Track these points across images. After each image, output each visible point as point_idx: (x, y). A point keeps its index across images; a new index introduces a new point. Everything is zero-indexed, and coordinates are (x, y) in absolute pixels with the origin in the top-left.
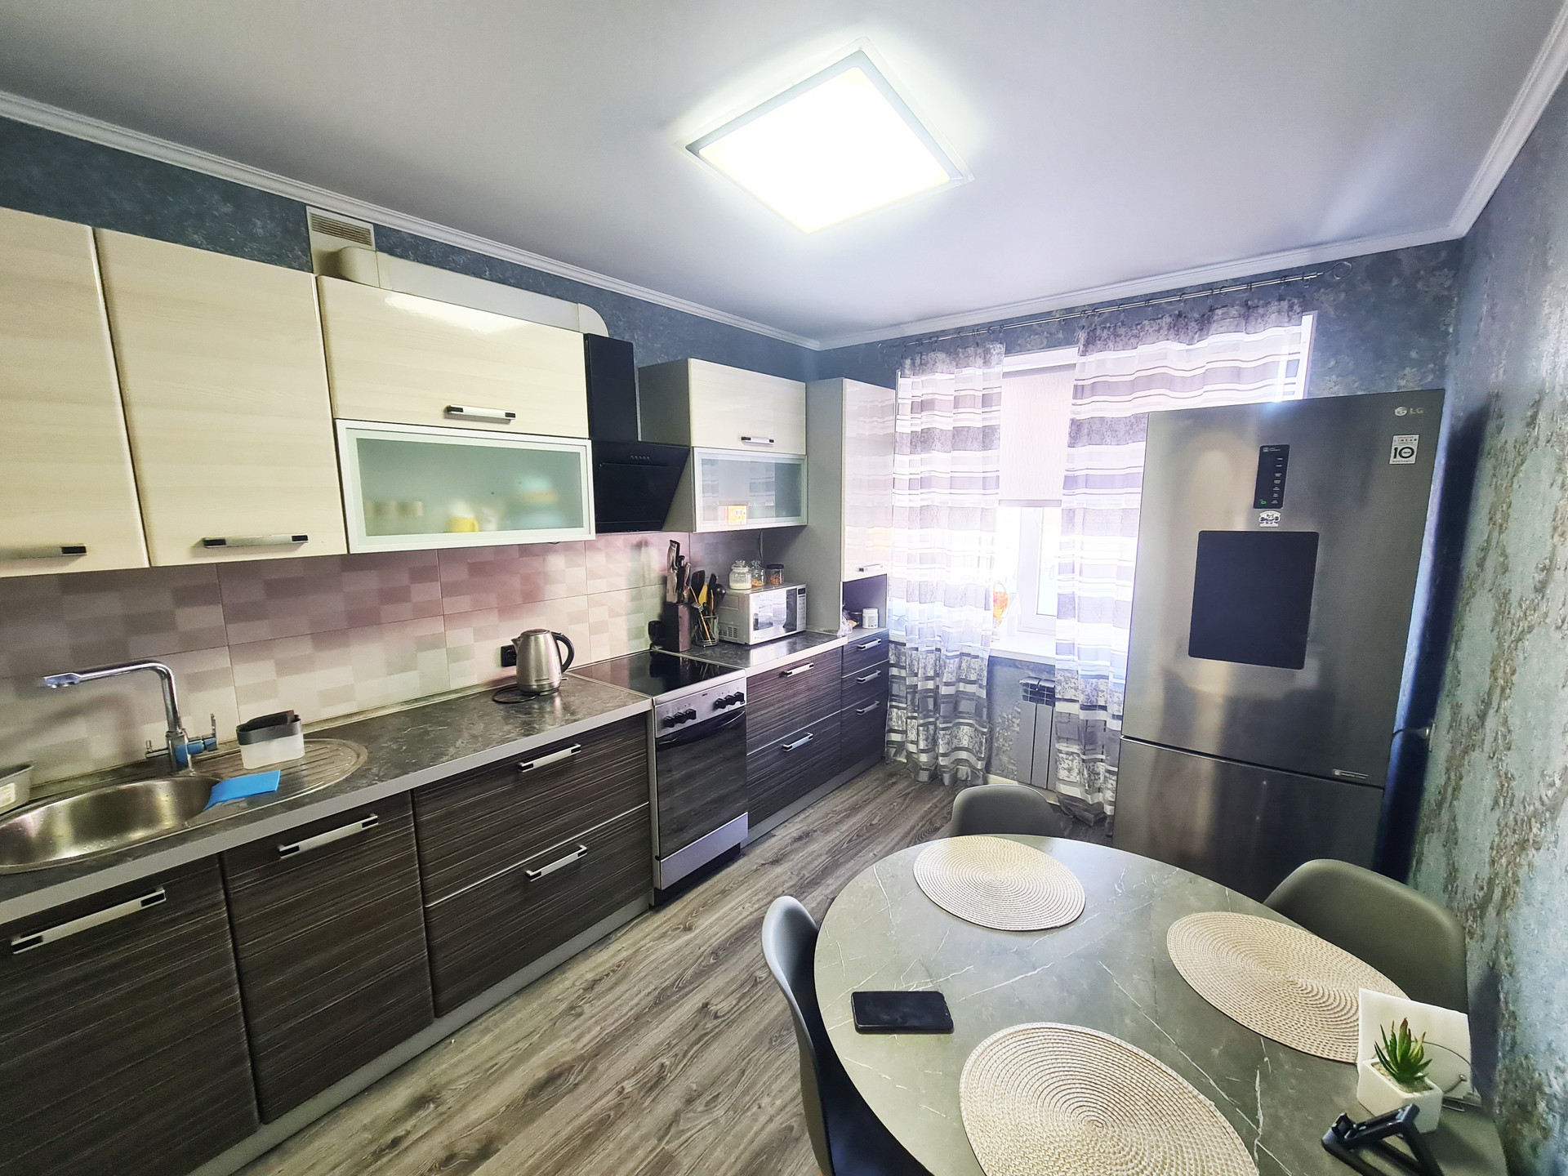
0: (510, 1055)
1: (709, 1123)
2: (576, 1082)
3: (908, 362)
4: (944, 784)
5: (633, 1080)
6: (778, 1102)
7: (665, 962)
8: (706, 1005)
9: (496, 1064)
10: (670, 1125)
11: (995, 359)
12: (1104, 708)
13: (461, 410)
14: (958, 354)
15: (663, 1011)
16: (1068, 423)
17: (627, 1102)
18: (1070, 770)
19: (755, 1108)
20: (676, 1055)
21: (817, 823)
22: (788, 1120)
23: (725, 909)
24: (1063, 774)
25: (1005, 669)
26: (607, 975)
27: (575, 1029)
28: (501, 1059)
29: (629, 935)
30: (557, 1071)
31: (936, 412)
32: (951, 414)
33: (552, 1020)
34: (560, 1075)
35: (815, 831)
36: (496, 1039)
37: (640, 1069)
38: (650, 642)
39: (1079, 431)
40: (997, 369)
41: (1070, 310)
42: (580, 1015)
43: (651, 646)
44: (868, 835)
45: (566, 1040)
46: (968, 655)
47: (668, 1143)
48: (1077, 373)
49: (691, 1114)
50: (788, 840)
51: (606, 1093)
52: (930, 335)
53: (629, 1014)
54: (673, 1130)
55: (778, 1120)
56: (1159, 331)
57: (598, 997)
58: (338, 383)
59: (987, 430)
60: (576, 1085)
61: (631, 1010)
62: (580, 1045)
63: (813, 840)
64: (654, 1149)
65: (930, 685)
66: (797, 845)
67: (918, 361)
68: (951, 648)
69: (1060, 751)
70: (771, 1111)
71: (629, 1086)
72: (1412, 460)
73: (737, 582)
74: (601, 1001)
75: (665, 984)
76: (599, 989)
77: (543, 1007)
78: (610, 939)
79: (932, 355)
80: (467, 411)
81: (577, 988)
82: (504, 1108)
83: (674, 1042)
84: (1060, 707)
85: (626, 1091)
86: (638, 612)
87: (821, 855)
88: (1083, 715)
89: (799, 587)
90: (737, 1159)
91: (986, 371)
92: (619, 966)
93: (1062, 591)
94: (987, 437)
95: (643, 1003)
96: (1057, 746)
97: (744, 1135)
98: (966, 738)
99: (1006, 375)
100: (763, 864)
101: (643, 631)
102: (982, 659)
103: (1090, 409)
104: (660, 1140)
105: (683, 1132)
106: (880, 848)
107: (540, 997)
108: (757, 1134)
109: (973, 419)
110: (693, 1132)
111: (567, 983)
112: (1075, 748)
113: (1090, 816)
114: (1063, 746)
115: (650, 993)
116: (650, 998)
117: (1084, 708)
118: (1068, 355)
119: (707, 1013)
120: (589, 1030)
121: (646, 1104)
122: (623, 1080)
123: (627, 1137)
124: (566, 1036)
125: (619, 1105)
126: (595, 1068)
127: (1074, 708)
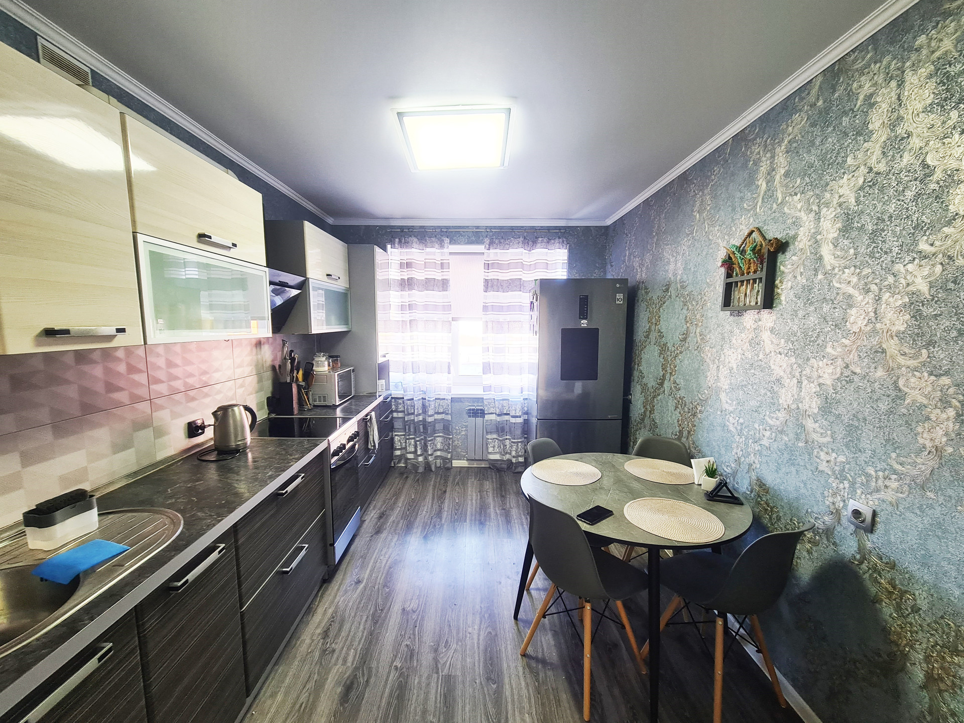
0: (307, 694)
1: (454, 653)
2: (365, 680)
3: (397, 240)
4: (431, 470)
5: (398, 659)
6: (476, 627)
7: (360, 603)
8: (404, 609)
9: (302, 704)
10: (436, 664)
11: (446, 245)
12: (509, 414)
13: (210, 237)
14: (426, 240)
15: (382, 624)
16: (482, 281)
17: (404, 670)
18: (494, 447)
19: (468, 635)
20: (410, 638)
21: (383, 507)
22: (485, 631)
23: (371, 564)
24: (491, 450)
25: (456, 404)
26: (330, 625)
27: (338, 659)
28: (303, 698)
29: (323, 601)
30: (348, 682)
31: (413, 269)
32: (423, 271)
33: (316, 664)
34: (352, 683)
35: (386, 511)
36: (287, 694)
37: (397, 653)
38: (268, 412)
39: (489, 285)
40: (445, 250)
41: (478, 227)
42: (334, 651)
43: (269, 414)
44: (415, 504)
45: (338, 667)
46: (439, 399)
47: (442, 672)
48: (485, 257)
49: (442, 655)
50: (374, 521)
51: (389, 673)
52: (409, 228)
53: (365, 634)
54: (440, 666)
55: (482, 633)
56: (518, 243)
57: (337, 636)
58: (137, 204)
59: (445, 281)
60: (367, 681)
61: (363, 632)
62: (349, 664)
63: (388, 516)
64: (438, 678)
65: (421, 418)
66: (382, 520)
67: (403, 241)
68: (431, 396)
69: (488, 439)
70: (476, 632)
71: (398, 663)
72: (622, 302)
73: (318, 367)
74: (340, 638)
75: (371, 612)
76: (332, 634)
77: (303, 661)
78: (312, 608)
79: (410, 238)
80: (214, 239)
81: (315, 642)
82: (333, 718)
83: (403, 633)
84: (487, 417)
85: (399, 666)
86: (262, 391)
87: (399, 521)
88: (499, 419)
89: (352, 368)
90: (479, 657)
91: (442, 251)
92: (333, 617)
93: (484, 361)
94: (444, 285)
95: (368, 626)
96: (487, 437)
97: (473, 647)
98: (439, 444)
99: (451, 253)
100: (372, 536)
101: (264, 405)
102: (447, 400)
103: (493, 275)
104: (437, 673)
105: (445, 663)
106: (426, 508)
107: (295, 657)
108: (478, 644)
109: (438, 275)
110: (449, 660)
111: (308, 641)
112: (495, 436)
113: (505, 466)
114: (489, 436)
115: (366, 621)
116: (369, 622)
117: (499, 415)
118: (480, 248)
119: (408, 613)
120: (347, 654)
121: (415, 664)
122: (392, 662)
123: (419, 683)
124: (335, 664)
125: (401, 675)
126: (370, 669)
127: (493, 417)
